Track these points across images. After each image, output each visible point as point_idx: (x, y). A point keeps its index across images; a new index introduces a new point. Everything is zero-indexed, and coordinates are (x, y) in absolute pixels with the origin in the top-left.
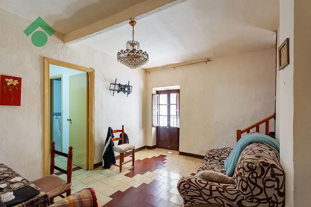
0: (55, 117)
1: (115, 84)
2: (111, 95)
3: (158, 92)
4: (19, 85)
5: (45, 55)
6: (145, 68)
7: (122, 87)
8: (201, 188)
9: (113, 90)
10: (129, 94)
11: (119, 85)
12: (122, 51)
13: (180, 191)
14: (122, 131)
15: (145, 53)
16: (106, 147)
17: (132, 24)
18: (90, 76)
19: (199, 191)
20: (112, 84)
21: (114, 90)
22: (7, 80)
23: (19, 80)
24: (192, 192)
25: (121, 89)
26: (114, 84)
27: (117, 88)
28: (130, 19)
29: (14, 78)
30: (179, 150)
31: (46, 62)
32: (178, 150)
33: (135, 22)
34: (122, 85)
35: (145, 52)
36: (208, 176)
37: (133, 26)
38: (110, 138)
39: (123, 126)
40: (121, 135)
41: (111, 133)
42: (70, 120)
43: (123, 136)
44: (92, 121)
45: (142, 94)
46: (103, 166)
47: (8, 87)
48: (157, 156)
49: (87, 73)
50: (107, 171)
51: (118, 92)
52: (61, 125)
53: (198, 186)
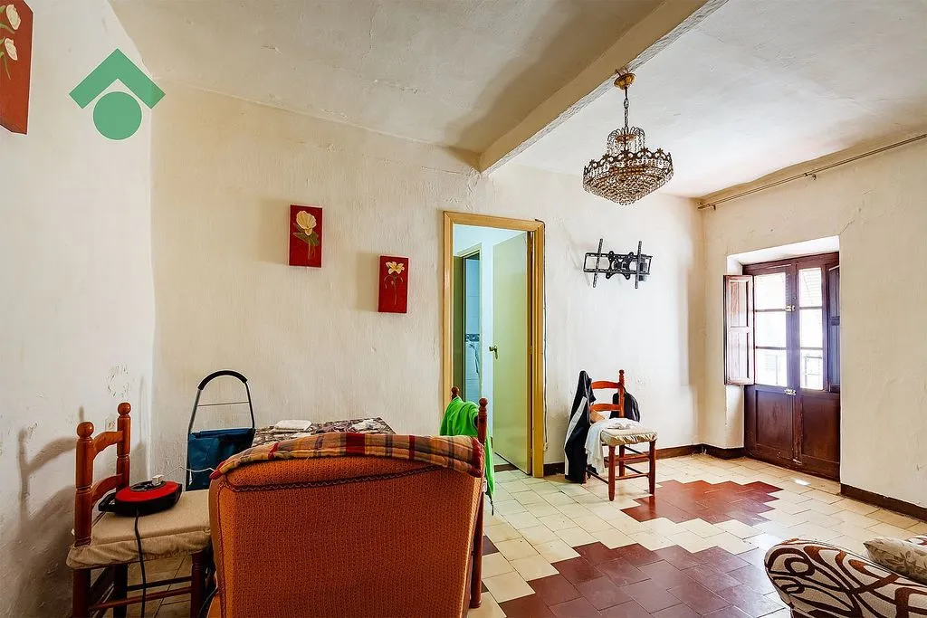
0: (468, 343)
1: (598, 255)
2: (589, 284)
3: (747, 270)
4: (405, 273)
5: (446, 207)
6: (694, 197)
7: (620, 261)
8: (856, 586)
9: (593, 271)
10: (641, 278)
11: (611, 256)
12: (592, 162)
13: (775, 578)
14: (620, 385)
15: (657, 155)
16: (573, 424)
17: (622, 83)
18: (535, 240)
19: (849, 593)
20: (590, 254)
21: (596, 271)
22: (388, 264)
23: (405, 261)
24: (821, 590)
25: (616, 266)
26: (595, 255)
27: (605, 263)
28: (617, 72)
29: (398, 260)
30: (839, 481)
31: (448, 220)
32: (837, 479)
33: (631, 75)
34: (618, 256)
35: (660, 151)
36: (899, 556)
37: (626, 88)
38: (584, 400)
39: (622, 372)
40: (616, 397)
41: (588, 388)
42: (496, 350)
43: (621, 399)
44: (541, 353)
45: (690, 277)
46: (567, 473)
47: (390, 278)
48: (743, 481)
49: (529, 233)
50: (576, 487)
51: (609, 276)
52: (478, 360)
53: (843, 574)
